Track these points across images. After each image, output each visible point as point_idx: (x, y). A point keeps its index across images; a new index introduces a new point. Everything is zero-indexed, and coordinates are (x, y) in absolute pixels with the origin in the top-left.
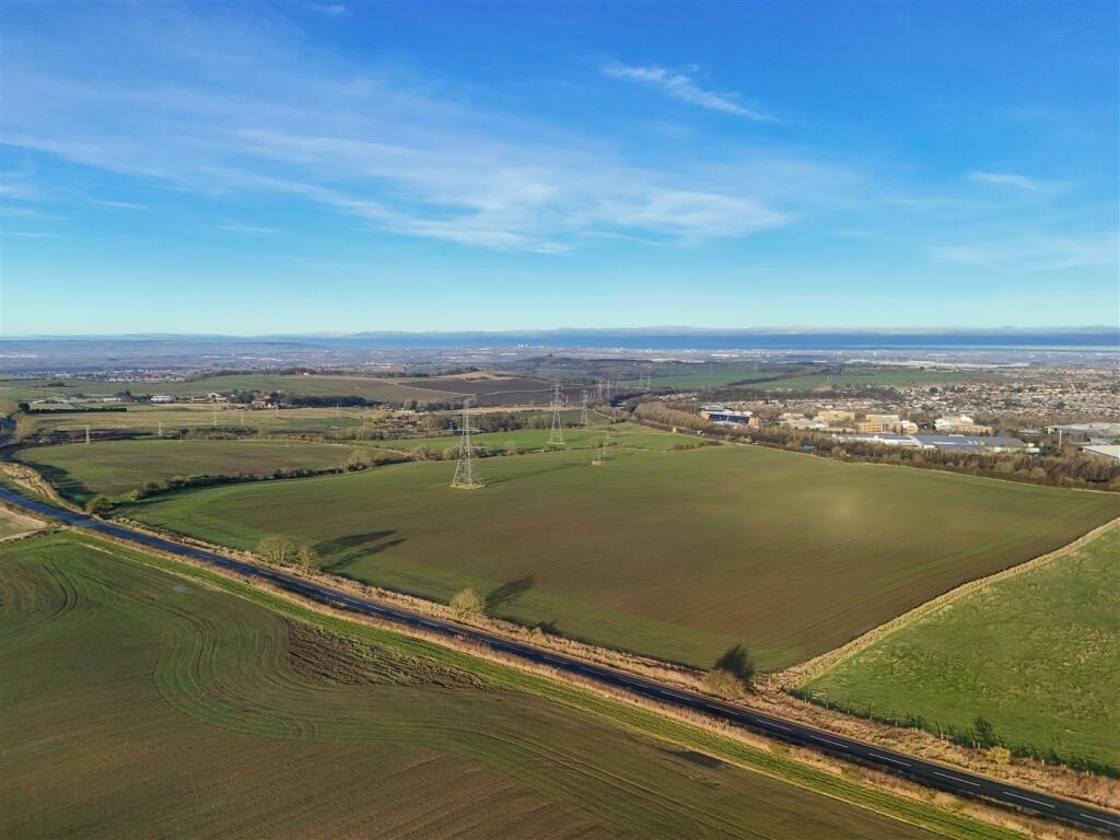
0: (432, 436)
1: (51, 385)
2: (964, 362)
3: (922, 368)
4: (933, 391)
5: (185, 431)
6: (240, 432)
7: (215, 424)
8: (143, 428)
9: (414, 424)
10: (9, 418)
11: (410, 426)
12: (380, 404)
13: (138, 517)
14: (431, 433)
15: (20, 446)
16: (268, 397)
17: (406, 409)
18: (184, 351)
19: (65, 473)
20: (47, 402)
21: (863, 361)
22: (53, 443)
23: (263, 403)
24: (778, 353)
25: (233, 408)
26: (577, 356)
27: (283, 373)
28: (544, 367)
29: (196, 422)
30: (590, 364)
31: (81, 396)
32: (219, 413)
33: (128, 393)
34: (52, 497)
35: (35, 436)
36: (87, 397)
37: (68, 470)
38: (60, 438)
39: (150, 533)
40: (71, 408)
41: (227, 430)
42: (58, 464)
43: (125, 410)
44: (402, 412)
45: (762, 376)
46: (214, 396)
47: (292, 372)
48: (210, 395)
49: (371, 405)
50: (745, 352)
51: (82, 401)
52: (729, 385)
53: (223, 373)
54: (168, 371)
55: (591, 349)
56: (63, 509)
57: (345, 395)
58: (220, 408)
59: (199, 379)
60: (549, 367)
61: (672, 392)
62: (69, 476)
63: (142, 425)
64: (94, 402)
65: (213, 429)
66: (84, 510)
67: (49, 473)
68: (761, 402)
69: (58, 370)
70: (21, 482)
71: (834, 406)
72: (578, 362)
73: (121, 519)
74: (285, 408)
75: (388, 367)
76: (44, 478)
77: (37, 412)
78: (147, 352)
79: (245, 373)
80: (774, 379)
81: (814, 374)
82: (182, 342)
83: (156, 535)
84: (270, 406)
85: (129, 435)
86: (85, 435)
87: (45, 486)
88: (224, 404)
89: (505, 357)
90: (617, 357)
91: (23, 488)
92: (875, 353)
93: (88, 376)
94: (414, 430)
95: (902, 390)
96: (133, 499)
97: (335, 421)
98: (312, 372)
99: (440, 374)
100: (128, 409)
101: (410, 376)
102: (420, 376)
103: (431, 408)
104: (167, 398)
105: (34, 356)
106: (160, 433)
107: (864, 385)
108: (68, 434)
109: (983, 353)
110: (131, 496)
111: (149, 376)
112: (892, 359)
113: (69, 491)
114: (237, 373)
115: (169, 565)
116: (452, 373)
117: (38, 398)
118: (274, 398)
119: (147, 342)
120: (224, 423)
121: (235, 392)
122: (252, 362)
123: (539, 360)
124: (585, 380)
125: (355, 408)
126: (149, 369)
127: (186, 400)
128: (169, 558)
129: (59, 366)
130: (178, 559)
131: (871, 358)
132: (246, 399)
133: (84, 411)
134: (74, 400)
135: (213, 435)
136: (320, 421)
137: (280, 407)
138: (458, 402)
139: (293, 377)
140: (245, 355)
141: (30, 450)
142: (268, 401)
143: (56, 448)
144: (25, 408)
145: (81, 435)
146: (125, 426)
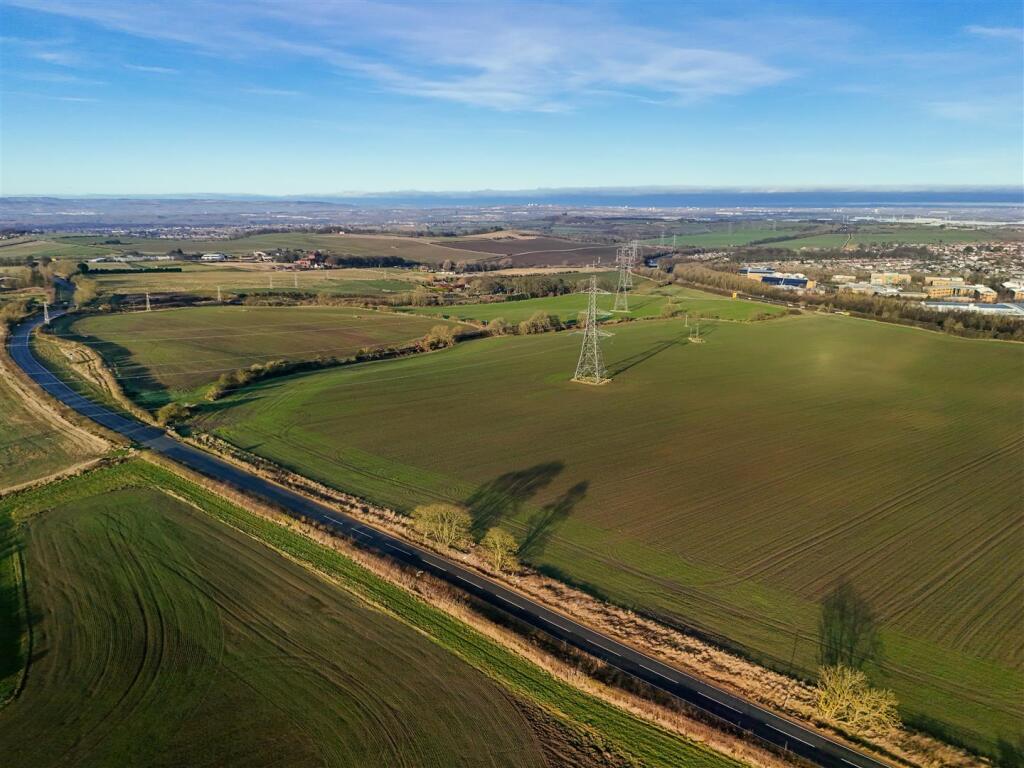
0: (485, 302)
1: (108, 243)
2: (972, 220)
3: (942, 226)
4: (969, 250)
5: (243, 296)
6: (297, 296)
7: (271, 287)
8: (202, 291)
9: (462, 286)
10: (68, 280)
11: (459, 290)
12: (419, 264)
13: (223, 431)
14: (483, 297)
15: (79, 315)
16: (312, 257)
17: (446, 270)
18: (224, 210)
19: (129, 353)
20: (105, 261)
21: (868, 218)
22: (113, 311)
23: (309, 263)
24: (780, 210)
25: (281, 268)
26: (586, 214)
27: (321, 232)
28: (560, 226)
29: (252, 284)
30: (603, 222)
31: (136, 254)
32: (269, 275)
33: (180, 252)
34: (115, 396)
35: (93, 302)
36: (142, 255)
37: (132, 350)
38: (120, 303)
39: (245, 467)
40: (129, 267)
41: (284, 295)
42: (120, 341)
43: (180, 270)
44: (443, 274)
45: (782, 234)
46: (260, 255)
47: (328, 231)
48: (256, 254)
49: (410, 265)
50: (747, 210)
51: (138, 259)
52: (752, 244)
53: (265, 231)
54: (212, 229)
55: (597, 208)
56: (130, 417)
57: (385, 255)
58: (267, 268)
59: (242, 237)
60: (564, 226)
61: (698, 252)
62: (132, 359)
63: (199, 288)
64: (148, 260)
65: (271, 294)
66: (156, 419)
67: (113, 355)
68: (797, 263)
69: (113, 226)
70: (78, 368)
71: (874, 266)
72: (590, 220)
73: (204, 437)
74: (330, 268)
75: (411, 226)
76: (106, 362)
77: (96, 272)
78: (191, 210)
79: (284, 231)
80: (795, 238)
81: (831, 232)
82: (223, 201)
83: (254, 470)
84: (316, 266)
85: (189, 300)
86: (144, 302)
87: (107, 376)
88: (271, 264)
89: (516, 216)
90: (624, 215)
91: (81, 378)
92: (876, 210)
93: (140, 233)
94: (465, 294)
95: (934, 249)
96: (211, 399)
97: (384, 283)
98: (347, 231)
99: (466, 233)
100: (184, 269)
101: (438, 236)
102: (447, 235)
103: (470, 269)
104: (217, 257)
105: (92, 213)
106: (219, 297)
107: (891, 244)
108: (127, 299)
109: (984, 210)
110: (209, 393)
111: (196, 233)
112: (898, 216)
113: (135, 383)
114: (276, 231)
115: (289, 540)
116: (478, 232)
117: (98, 255)
118: (319, 258)
119: (190, 201)
120: (279, 285)
121: (279, 250)
122: (286, 220)
123: (555, 219)
124: (605, 239)
125: (396, 269)
126: (195, 226)
127: (234, 259)
128: (284, 524)
129: (113, 223)
130: (297, 527)
131: (873, 215)
132: (290, 258)
133: (141, 271)
134: (131, 258)
135: (272, 300)
136: (369, 283)
137: (326, 268)
138: (494, 263)
139: (330, 236)
140: (280, 213)
141: (89, 320)
142: (313, 261)
143: (116, 317)
144: (84, 269)
145: (140, 301)
146: (183, 290)
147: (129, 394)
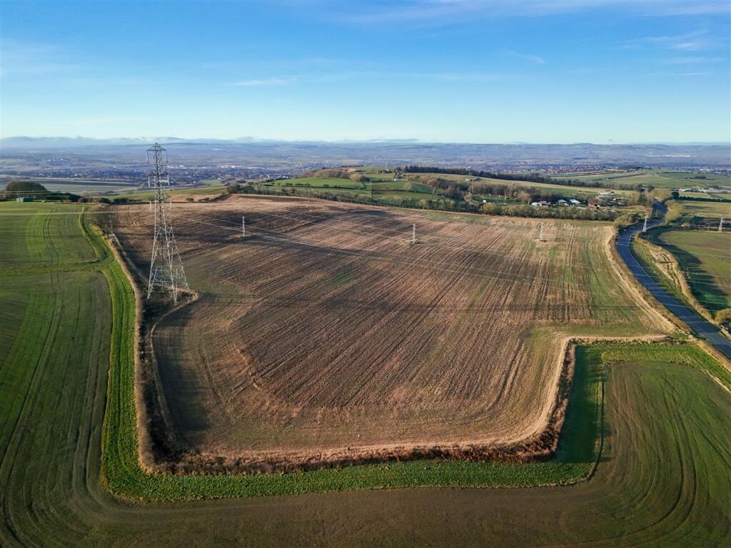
1: (697, 178)
10: (663, 202)
15: (667, 228)
19: (699, 262)
20: (692, 191)
22: (692, 228)
31: (716, 187)
34: (684, 292)
35: (679, 220)
36: (721, 188)
37: (701, 259)
38: (698, 223)
40: (709, 197)
42: (694, 252)
51: (718, 191)
56: (694, 312)
62: (701, 267)
64: (725, 193)
66: (713, 317)
67: (687, 262)
69: (703, 166)
70: (660, 266)
76: (681, 266)
77: (684, 198)
86: (718, 225)
87: (680, 276)
91: (661, 274)
93: (723, 171)
105: (688, 156)
108: (704, 221)
113: (701, 286)
117: (686, 186)
129: (703, 163)
133: (719, 201)
134: (711, 190)
141: (673, 232)
143: (694, 234)
144: (676, 196)
145: (715, 222)
147: (695, 294)
